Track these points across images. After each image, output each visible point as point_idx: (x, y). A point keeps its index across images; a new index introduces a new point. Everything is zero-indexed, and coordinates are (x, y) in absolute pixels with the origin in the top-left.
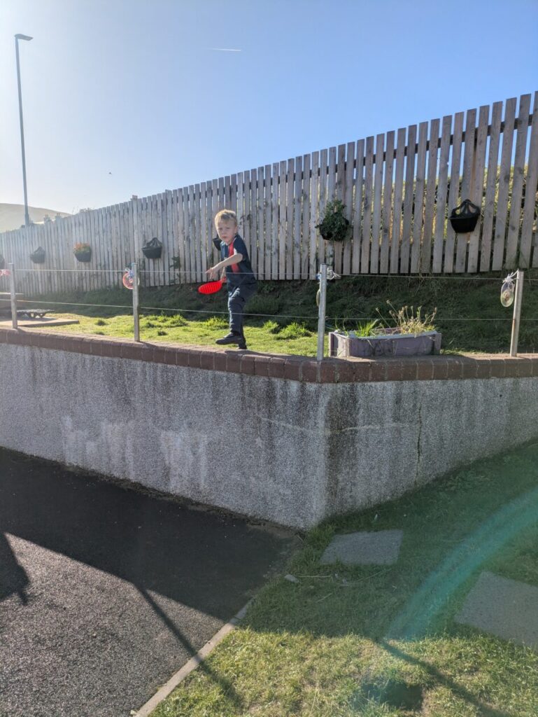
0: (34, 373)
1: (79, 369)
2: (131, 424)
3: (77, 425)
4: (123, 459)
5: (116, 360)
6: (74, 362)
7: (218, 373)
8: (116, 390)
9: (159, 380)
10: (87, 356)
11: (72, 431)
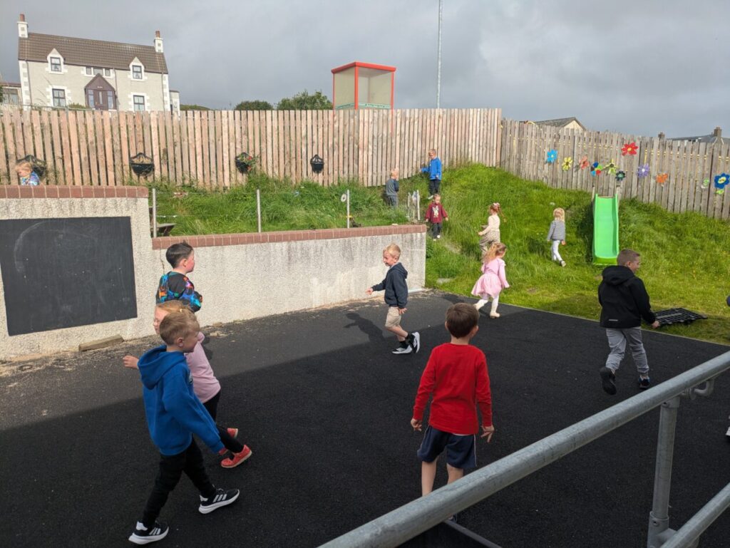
0: (290, 259)
1: (324, 248)
2: (354, 270)
3: (320, 281)
4: (349, 290)
5: (347, 239)
6: (320, 245)
7: (394, 235)
8: (346, 255)
9: (369, 244)
10: (329, 241)
11: (318, 285)
